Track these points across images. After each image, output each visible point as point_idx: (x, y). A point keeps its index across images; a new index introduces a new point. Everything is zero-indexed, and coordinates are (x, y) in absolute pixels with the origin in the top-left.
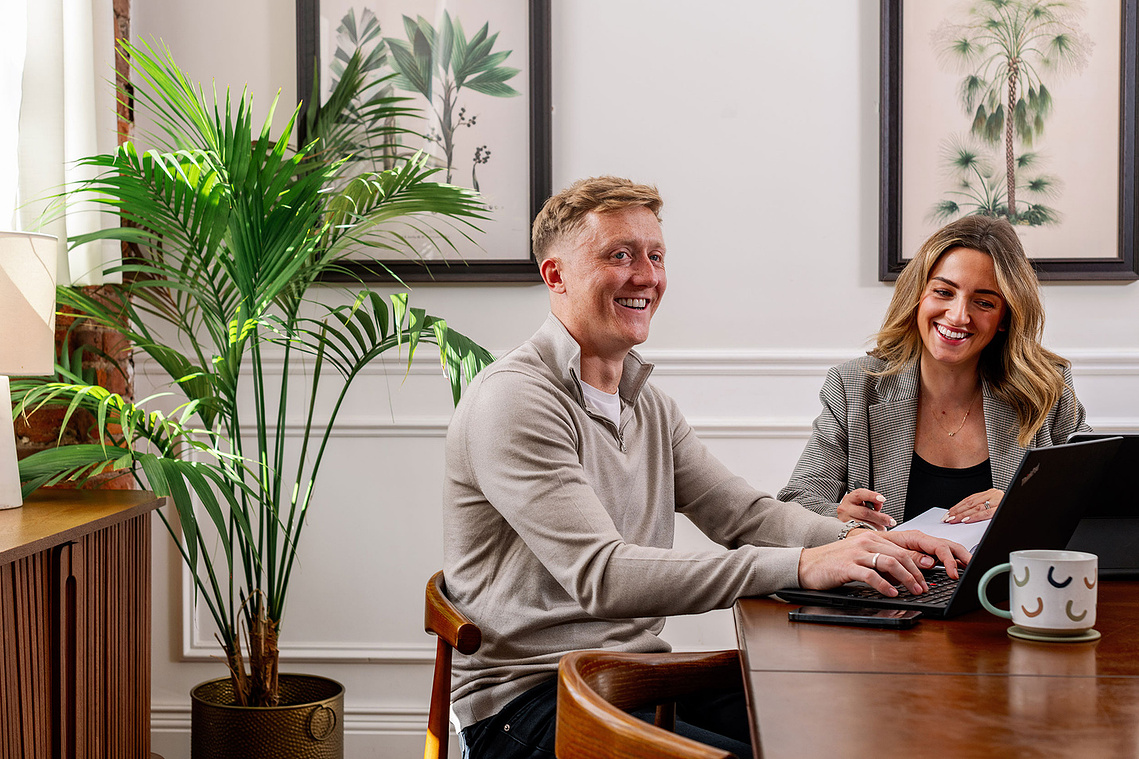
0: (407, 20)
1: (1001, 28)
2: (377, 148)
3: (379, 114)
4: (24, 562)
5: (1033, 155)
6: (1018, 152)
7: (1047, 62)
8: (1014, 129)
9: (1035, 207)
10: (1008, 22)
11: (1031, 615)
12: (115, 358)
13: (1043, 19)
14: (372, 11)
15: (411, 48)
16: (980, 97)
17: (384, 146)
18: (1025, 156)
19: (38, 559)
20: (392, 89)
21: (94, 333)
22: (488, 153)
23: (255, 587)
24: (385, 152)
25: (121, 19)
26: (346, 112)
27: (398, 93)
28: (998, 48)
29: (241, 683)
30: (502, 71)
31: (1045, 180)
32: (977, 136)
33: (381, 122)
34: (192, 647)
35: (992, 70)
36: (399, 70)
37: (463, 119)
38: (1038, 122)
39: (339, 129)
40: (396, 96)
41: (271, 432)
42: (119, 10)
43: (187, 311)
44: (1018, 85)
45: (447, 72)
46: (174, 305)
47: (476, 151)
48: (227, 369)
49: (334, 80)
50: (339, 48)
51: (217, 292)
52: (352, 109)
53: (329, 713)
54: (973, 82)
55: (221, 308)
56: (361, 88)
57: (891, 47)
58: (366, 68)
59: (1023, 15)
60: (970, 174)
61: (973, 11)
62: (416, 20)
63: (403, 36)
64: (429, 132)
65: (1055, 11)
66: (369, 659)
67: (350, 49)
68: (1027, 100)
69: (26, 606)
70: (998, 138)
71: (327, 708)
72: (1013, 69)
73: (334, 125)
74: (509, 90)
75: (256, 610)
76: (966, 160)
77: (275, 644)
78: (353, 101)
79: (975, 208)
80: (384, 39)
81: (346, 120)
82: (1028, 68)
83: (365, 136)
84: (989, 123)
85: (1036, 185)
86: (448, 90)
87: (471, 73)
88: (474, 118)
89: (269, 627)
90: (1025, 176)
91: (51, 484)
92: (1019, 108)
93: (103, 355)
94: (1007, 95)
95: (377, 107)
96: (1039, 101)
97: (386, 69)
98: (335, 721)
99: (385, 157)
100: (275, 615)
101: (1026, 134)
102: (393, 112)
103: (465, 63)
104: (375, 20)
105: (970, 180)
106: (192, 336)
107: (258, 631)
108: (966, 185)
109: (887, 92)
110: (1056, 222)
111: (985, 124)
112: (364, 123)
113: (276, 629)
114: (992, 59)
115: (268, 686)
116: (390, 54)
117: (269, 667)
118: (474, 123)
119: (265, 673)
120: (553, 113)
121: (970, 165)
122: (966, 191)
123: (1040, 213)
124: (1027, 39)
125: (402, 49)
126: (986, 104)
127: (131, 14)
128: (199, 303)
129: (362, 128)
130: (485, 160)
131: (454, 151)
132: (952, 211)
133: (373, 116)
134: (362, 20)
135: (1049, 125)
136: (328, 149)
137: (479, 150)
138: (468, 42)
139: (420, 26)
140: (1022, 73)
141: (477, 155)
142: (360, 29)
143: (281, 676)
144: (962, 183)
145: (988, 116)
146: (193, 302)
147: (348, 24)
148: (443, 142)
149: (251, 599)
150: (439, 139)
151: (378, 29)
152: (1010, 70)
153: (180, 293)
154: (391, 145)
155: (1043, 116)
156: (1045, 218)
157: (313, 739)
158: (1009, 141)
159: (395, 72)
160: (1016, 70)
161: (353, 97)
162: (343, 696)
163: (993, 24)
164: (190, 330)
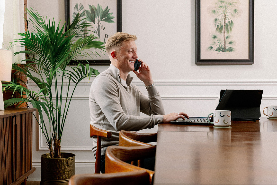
0: (90, 6)
1: (222, 8)
2: (83, 34)
3: (83, 27)
4: (6, 118)
5: (230, 36)
6: (226, 36)
7: (232, 15)
8: (225, 30)
9: (230, 48)
10: (224, 6)
11: (217, 123)
12: (24, 81)
13: (232, 6)
14: (82, 4)
15: (90, 12)
16: (218, 23)
17: (85, 34)
18: (228, 36)
19: (9, 118)
20: (86, 21)
21: (19, 76)
22: (108, 36)
23: (55, 132)
24: (85, 35)
25: (25, 5)
26: (76, 26)
27: (87, 22)
28: (222, 12)
29: (52, 153)
30: (111, 17)
31: (232, 42)
32: (217, 32)
33: (84, 29)
34: (41, 148)
35: (220, 17)
36: (88, 17)
37: (102, 28)
38: (231, 29)
39: (74, 30)
40: (87, 23)
41: (59, 99)
42: (25, 3)
43: (40, 70)
44: (226, 20)
45: (99, 18)
46: (37, 69)
47: (105, 35)
48: (49, 82)
49: (73, 19)
50: (74, 12)
51: (47, 65)
52: (77, 26)
53: (72, 160)
54: (216, 20)
55: (48, 69)
56: (79, 21)
57: (198, 12)
58: (80, 16)
59: (227, 5)
60: (216, 40)
61: (216, 4)
62: (91, 6)
63: (89, 9)
64: (95, 31)
65: (235, 4)
66: (81, 150)
67: (77, 12)
68: (228, 24)
69: (6, 129)
70: (222, 32)
71: (71, 159)
72: (225, 16)
73: (73, 29)
74: (112, 22)
75: (56, 137)
76: (215, 37)
77: (60, 145)
78: (77, 24)
79: (217, 48)
80: (84, 10)
81: (76, 28)
82: (229, 17)
83: (80, 32)
84: (220, 29)
85: (230, 43)
86: (99, 21)
87: (104, 18)
88: (105, 28)
89: (59, 141)
90: (228, 41)
91: (11, 105)
92: (226, 26)
93: (21, 80)
94: (224, 22)
95: (83, 25)
96: (231, 24)
97: (85, 17)
98: (73, 162)
99: (85, 36)
100: (60, 138)
101: (228, 31)
102: (86, 26)
103: (103, 15)
104: (82, 6)
105: (215, 42)
106: (41, 76)
107: (56, 142)
108: (215, 43)
109: (197, 22)
110: (235, 51)
111: (219, 29)
112: (80, 29)
113: (60, 141)
114: (220, 14)
115: (58, 154)
116: (86, 13)
117: (59, 150)
118: (105, 29)
119: (57, 151)
120: (122, 27)
121: (215, 38)
122: (215, 44)
123: (231, 49)
124: (228, 10)
125: (89, 12)
126: (219, 25)
127: (28, 4)
128: (43, 68)
129: (80, 30)
130: (107, 37)
131: (100, 35)
132: (212, 49)
133: (82, 27)
134: (80, 5)
135: (233, 29)
136: (72, 34)
137: (106, 35)
138: (103, 11)
139: (93, 7)
140: (227, 18)
141: (105, 36)
142: (79, 8)
143: (61, 153)
144: (214, 42)
145: (219, 27)
146: (42, 68)
147: (76, 6)
148: (98, 33)
149: (54, 135)
150: (97, 32)
151: (83, 8)
152: (224, 17)
153: (39, 66)
154: (86, 34)
155: (232, 27)
156: (232, 50)
157: (68, 166)
158: (224, 33)
159: (87, 17)
160: (226, 17)
161: (77, 23)
162: (75, 157)
163: (221, 7)
164: (41, 75)
